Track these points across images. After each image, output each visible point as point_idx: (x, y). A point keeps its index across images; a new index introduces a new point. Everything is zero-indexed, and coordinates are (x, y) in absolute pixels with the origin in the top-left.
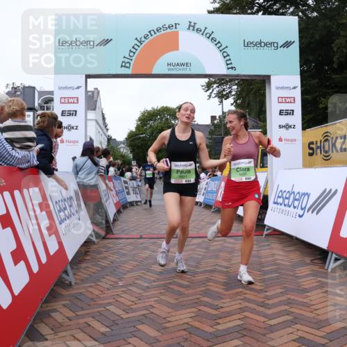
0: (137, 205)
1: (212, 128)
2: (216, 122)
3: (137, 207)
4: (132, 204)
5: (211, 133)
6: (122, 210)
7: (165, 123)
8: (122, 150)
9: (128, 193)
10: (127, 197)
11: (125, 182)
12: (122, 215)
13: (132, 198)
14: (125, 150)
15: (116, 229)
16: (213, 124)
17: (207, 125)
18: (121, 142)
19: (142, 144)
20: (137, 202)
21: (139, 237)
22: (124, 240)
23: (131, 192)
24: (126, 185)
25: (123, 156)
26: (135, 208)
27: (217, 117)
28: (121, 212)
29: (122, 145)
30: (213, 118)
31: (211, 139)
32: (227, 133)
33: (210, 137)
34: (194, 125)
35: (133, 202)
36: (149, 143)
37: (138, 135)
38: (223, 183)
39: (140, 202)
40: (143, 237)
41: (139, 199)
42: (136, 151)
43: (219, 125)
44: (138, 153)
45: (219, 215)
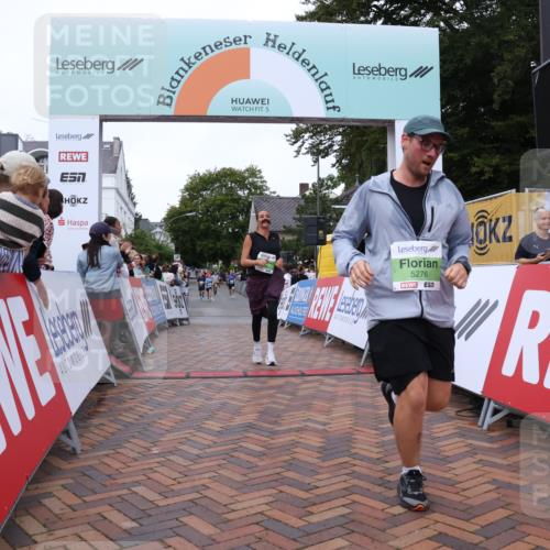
0: (182, 324)
1: (302, 202)
2: (307, 193)
3: (182, 328)
4: (173, 323)
5: (300, 210)
6: (157, 333)
7: (226, 195)
8: (157, 237)
9: (168, 306)
10: (166, 311)
11: (163, 288)
12: (157, 340)
13: (174, 313)
14: (162, 237)
15: (147, 363)
16: (303, 196)
17: (293, 198)
18: (156, 225)
19: (190, 228)
20: (181, 320)
21: (184, 375)
22: (160, 381)
23: (173, 304)
24: (165, 293)
25: (159, 247)
26: (178, 329)
27: (310, 186)
28: (156, 336)
29: (158, 229)
30: (304, 187)
31: (299, 220)
32: (324, 211)
33: (298, 216)
34: (273, 198)
35: (175, 320)
36: (202, 227)
37: (185, 213)
38: (318, 290)
39: (187, 319)
40: (192, 375)
41: (185, 315)
42: (181, 238)
43: (312, 199)
44: (183, 243)
45: (312, 341)
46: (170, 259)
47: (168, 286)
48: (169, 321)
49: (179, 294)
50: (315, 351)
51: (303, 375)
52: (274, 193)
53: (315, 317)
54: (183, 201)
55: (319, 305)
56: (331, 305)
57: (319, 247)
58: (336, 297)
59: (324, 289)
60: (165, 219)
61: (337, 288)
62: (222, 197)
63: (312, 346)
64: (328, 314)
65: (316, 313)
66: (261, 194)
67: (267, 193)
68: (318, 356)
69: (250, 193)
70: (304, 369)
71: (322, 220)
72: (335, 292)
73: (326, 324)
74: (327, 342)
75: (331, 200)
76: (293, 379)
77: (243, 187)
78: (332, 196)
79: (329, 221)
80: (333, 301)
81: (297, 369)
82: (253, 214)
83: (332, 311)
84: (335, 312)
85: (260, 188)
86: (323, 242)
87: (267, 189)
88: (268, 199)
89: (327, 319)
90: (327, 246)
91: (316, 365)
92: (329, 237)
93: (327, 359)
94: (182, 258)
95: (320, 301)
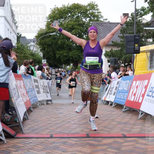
0: (47, 104)
1: (124, 26)
2: (128, 20)
4: (42, 103)
5: (123, 31)
6: (32, 109)
7: (75, 21)
8: (32, 48)
9: (39, 92)
10: (38, 95)
11: (36, 81)
12: (32, 114)
13: (42, 97)
14: (35, 48)
15: (25, 128)
18: (31, 40)
19: (52, 43)
21: (49, 136)
22: (34, 140)
23: (41, 90)
24: (36, 84)
25: (33, 55)
27: (130, 15)
28: (32, 111)
29: (32, 44)
30: (126, 15)
31: (122, 37)
32: (139, 31)
33: (121, 35)
34: (105, 23)
35: (43, 101)
36: (59, 42)
37: (48, 33)
38: (134, 82)
39: (51, 101)
40: (54, 136)
41: (49, 98)
42: (46, 49)
43: (131, 23)
44: (48, 52)
45: (130, 115)
46: (39, 62)
47: (38, 80)
48: (39, 102)
50: (132, 122)
51: (125, 137)
52: (106, 20)
53: (132, 100)
55: (134, 92)
56: (143, 93)
57: (135, 55)
58: (146, 87)
59: (138, 82)
60: (36, 37)
61: (147, 81)
62: (72, 22)
63: (131, 119)
64: (141, 98)
65: (133, 97)
66: (98, 20)
67: (102, 20)
68: (134, 125)
69: (90, 20)
70: (125, 133)
71: (137, 38)
72: (146, 84)
73: (140, 104)
74: (140, 116)
75: (143, 24)
76: (118, 140)
77: (86, 16)
78: (144, 22)
79: (142, 38)
80: (144, 90)
81: (121, 133)
83: (143, 96)
84: (146, 97)
85: (97, 16)
86: (138, 52)
87: (102, 17)
88: (102, 23)
89: (140, 101)
90: (140, 54)
91: (133, 130)
92: (142, 49)
93: (140, 126)
94: (47, 62)
95: (135, 89)
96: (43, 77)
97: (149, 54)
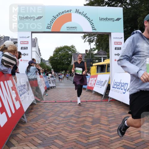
0: (54, 88)
1: (86, 55)
3: (54, 89)
4: (51, 88)
5: (86, 57)
7: (66, 53)
8: (47, 64)
9: (50, 83)
10: (50, 84)
11: (49, 78)
15: (44, 98)
16: (86, 53)
17: (84, 54)
18: (47, 61)
19: (56, 62)
20: (54, 87)
21: (55, 102)
22: (48, 103)
24: (49, 79)
25: (47, 67)
27: (88, 50)
28: (47, 91)
29: (47, 62)
30: (86, 51)
31: (85, 60)
32: (92, 57)
36: (59, 61)
37: (54, 58)
38: (91, 79)
39: (55, 87)
40: (57, 102)
41: (55, 85)
42: (53, 64)
43: (89, 54)
44: (54, 66)
45: (89, 92)
46: (50, 70)
47: (50, 78)
48: (50, 87)
49: (53, 80)
50: (90, 95)
51: (87, 102)
53: (90, 86)
54: (54, 55)
58: (96, 81)
59: (92, 78)
60: (49, 59)
61: (96, 78)
62: (64, 54)
64: (94, 85)
66: (75, 53)
67: (77, 52)
68: (91, 97)
69: (72, 52)
70: (87, 100)
71: (92, 60)
73: (93, 88)
74: (93, 93)
76: (84, 103)
77: (70, 51)
78: (94, 53)
79: (94, 60)
80: (94, 82)
81: (85, 100)
82: (73, 58)
83: (94, 84)
85: (75, 51)
86: (92, 66)
87: (77, 51)
88: (77, 54)
89: (93, 87)
90: (93, 67)
91: (90, 99)
92: (94, 64)
93: (93, 97)
94: (54, 70)
95: (91, 82)
96: (52, 77)
97: (96, 66)
